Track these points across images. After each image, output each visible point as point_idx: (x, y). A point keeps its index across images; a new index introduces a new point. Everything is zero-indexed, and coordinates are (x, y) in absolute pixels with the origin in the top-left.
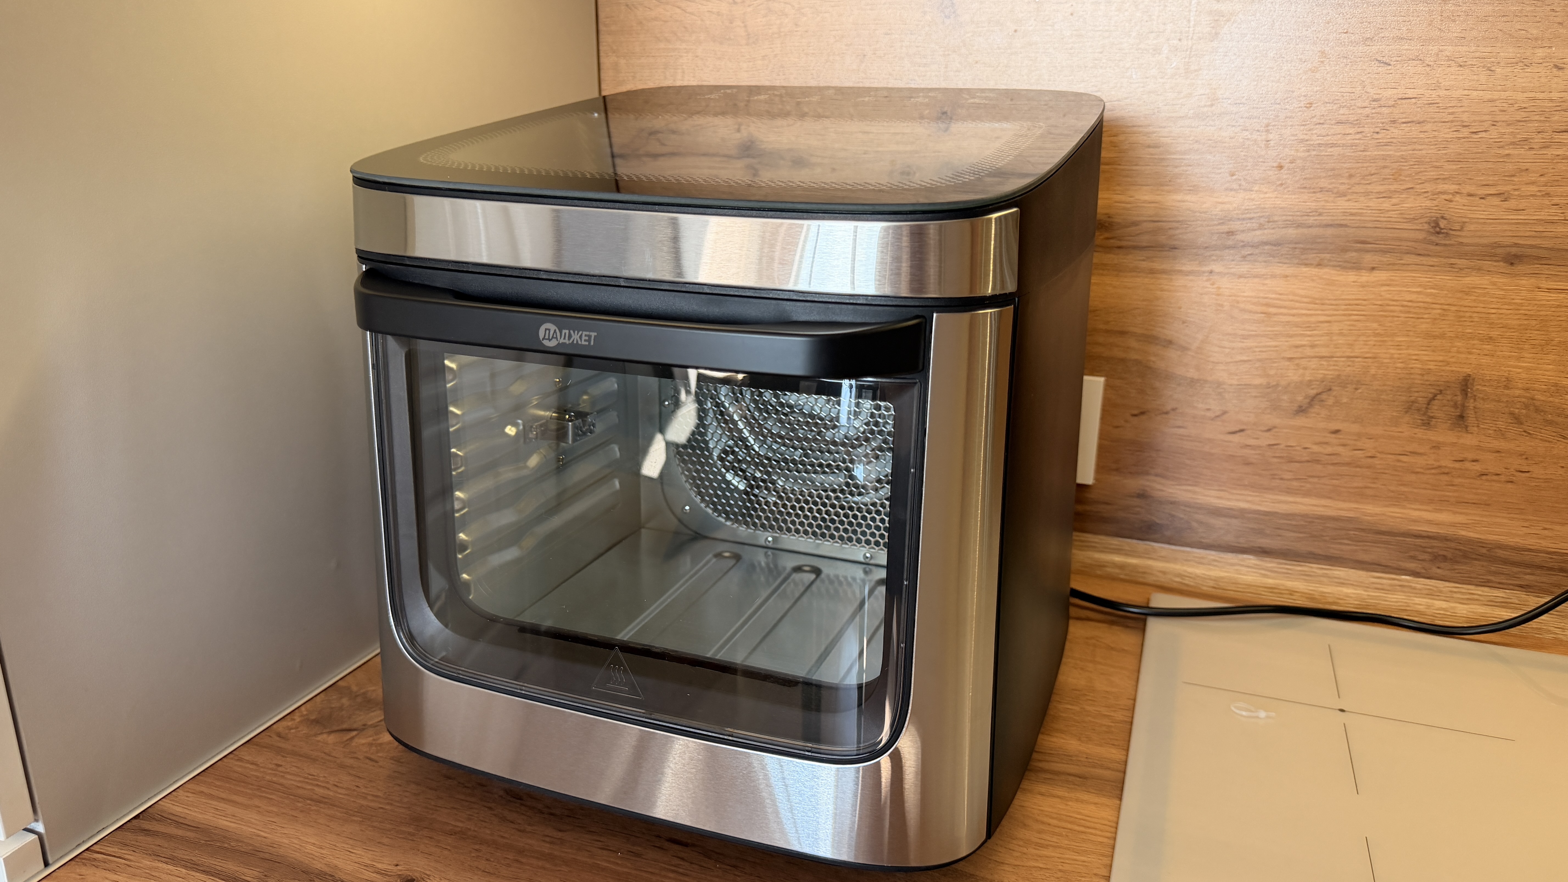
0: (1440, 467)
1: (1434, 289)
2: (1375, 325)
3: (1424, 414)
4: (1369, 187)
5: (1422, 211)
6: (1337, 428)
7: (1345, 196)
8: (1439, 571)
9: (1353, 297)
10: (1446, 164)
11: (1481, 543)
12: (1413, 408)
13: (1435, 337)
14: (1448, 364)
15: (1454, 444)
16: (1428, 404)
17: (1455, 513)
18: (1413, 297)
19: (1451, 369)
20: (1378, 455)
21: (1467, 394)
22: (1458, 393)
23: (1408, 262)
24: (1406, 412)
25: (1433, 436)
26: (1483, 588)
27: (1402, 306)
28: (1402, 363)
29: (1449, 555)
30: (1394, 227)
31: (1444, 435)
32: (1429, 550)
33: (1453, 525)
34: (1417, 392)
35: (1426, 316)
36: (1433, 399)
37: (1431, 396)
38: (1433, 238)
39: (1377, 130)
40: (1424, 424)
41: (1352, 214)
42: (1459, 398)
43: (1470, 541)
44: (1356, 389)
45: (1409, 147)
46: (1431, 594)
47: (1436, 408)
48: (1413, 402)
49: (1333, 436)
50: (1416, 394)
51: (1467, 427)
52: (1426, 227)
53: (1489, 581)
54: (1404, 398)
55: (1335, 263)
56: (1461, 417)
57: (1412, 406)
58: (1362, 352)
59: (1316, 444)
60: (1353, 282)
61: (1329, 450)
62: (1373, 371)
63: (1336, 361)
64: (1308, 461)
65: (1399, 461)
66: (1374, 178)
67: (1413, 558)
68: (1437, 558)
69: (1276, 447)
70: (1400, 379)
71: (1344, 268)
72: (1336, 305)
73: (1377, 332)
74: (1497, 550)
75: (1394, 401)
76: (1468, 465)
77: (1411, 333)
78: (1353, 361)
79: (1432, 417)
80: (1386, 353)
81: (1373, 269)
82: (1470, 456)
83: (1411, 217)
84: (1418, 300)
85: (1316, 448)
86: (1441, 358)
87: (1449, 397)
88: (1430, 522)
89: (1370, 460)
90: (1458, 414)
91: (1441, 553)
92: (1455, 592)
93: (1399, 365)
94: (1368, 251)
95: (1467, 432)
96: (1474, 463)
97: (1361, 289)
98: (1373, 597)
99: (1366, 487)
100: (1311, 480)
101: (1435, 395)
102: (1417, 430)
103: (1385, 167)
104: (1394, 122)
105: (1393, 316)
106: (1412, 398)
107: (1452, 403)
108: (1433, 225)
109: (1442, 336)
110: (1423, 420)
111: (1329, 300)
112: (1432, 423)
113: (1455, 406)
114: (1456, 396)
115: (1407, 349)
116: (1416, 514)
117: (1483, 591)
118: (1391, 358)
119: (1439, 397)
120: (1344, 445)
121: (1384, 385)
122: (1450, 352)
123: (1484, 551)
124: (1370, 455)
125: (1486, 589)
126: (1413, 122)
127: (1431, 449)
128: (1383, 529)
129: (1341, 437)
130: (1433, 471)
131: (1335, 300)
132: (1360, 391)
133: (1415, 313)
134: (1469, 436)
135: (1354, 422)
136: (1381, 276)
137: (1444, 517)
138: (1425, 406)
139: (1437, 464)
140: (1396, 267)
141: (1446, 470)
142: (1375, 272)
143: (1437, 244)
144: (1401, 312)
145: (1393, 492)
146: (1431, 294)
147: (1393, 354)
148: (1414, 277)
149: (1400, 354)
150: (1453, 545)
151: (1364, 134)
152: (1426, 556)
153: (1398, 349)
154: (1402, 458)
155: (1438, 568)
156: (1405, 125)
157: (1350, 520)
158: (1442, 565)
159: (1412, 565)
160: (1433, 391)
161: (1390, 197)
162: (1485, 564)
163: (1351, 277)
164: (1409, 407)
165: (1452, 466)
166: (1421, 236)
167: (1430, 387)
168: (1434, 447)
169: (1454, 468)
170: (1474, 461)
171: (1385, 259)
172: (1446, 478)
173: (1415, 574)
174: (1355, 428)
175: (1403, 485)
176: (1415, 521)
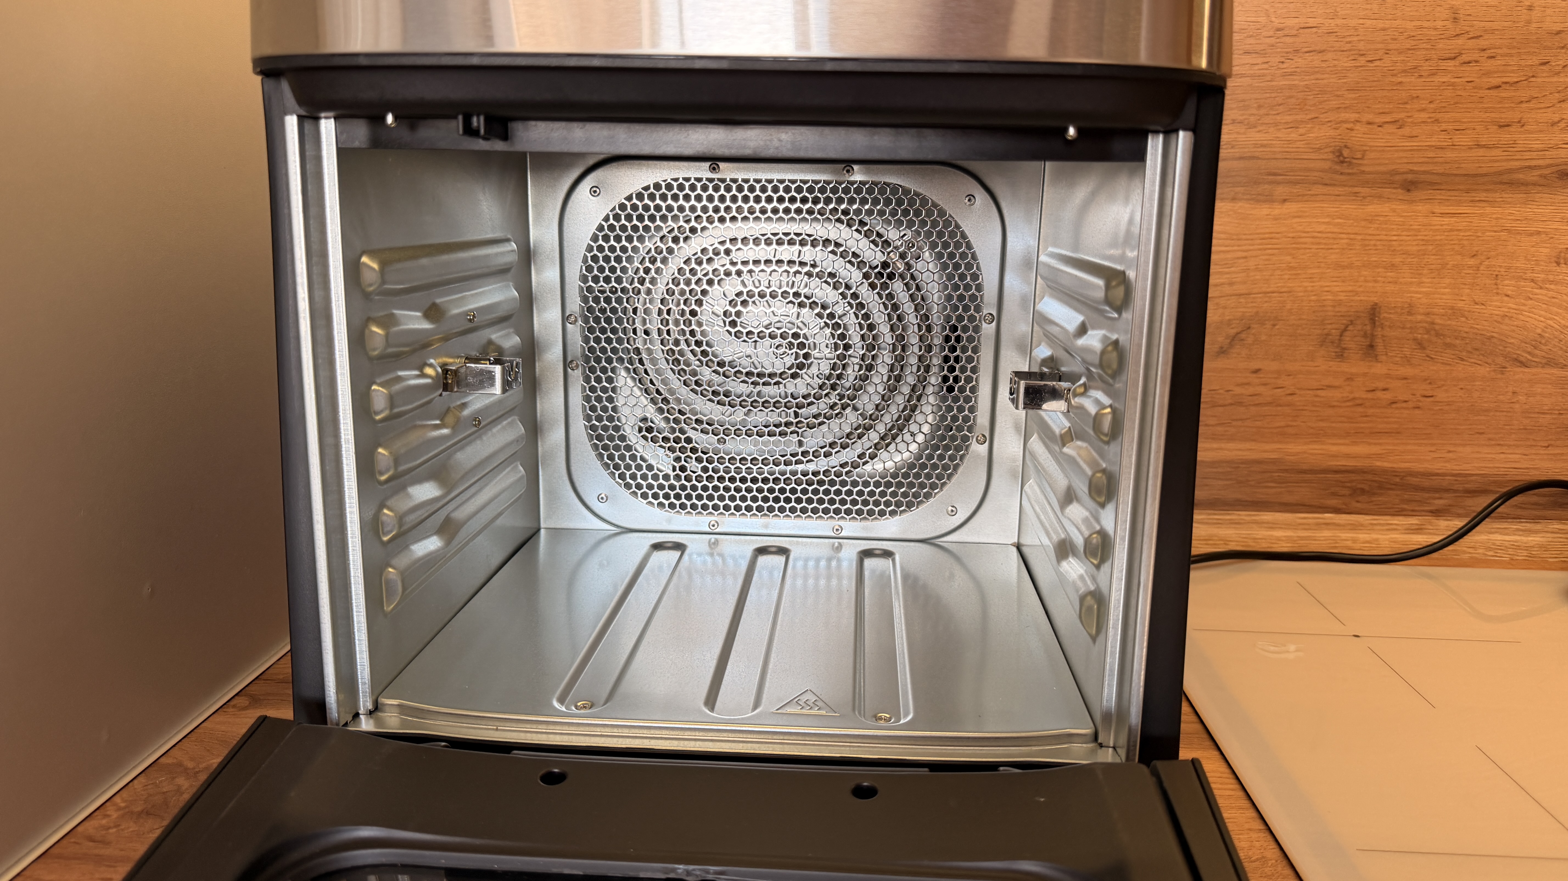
0: (1354, 399)
1: (1341, 218)
2: (1289, 258)
3: (1337, 347)
4: (1278, 117)
5: (1327, 141)
6: (1257, 367)
7: (1255, 127)
8: (1358, 505)
9: (1267, 231)
10: (1346, 93)
11: (1394, 473)
12: (1327, 341)
13: (1344, 267)
14: (1357, 293)
15: (1365, 375)
16: (1341, 336)
17: (1370, 444)
18: (1322, 228)
19: (1359, 298)
20: (1297, 391)
21: (1374, 323)
22: (1367, 322)
23: (1317, 193)
24: (1321, 346)
25: (1346, 367)
26: (1396, 518)
27: (1313, 237)
28: (1315, 295)
29: (1367, 488)
30: (1302, 157)
31: (1356, 366)
32: (1349, 485)
33: (1368, 456)
34: (1331, 324)
35: (1335, 246)
36: (1345, 330)
37: (1343, 327)
38: (1338, 167)
39: (1283, 60)
40: (1338, 356)
41: (1262, 146)
42: (1368, 328)
43: (1385, 471)
44: (1274, 325)
45: (1312, 77)
46: (1355, 527)
47: (1348, 339)
48: (1327, 335)
49: (1254, 375)
50: (1329, 327)
51: (1376, 356)
52: (1331, 156)
53: (1403, 510)
54: (1319, 332)
55: (1248, 197)
56: (1371, 346)
57: (1326, 338)
58: (1277, 287)
59: (1238, 385)
60: (1267, 215)
61: (1251, 390)
62: (1288, 306)
63: (1254, 298)
64: (1231, 404)
65: (1317, 396)
66: (1281, 109)
67: (1334, 494)
68: (1357, 492)
70: (1314, 312)
71: (1258, 201)
72: (1252, 240)
73: (1291, 265)
74: (1409, 478)
75: (1309, 335)
76: (1379, 394)
77: (1322, 265)
78: (1270, 297)
79: (1345, 349)
80: (1300, 286)
81: (1285, 201)
82: (1381, 385)
83: (1318, 146)
84: (1327, 231)
85: (1238, 390)
86: (1350, 288)
87: (1359, 327)
88: (1348, 456)
89: (1290, 398)
90: (1368, 343)
91: (1359, 486)
92: (1375, 524)
93: (1313, 298)
94: (1279, 183)
95: (1377, 361)
96: (1384, 392)
97: (1274, 222)
98: (1302, 538)
99: (1288, 426)
100: (1234, 423)
101: (1347, 327)
102: (1331, 363)
103: (1291, 97)
104: (1297, 51)
105: (1305, 248)
106: (1326, 331)
107: (1362, 333)
108: (1337, 154)
109: (1350, 266)
110: (1336, 352)
111: (1245, 235)
112: (1345, 355)
113: (1365, 336)
114: (1365, 325)
115: (1318, 281)
116: (1334, 449)
117: (1398, 520)
118: (1305, 291)
119: (1350, 328)
120: (1265, 384)
121: (1300, 319)
122: (1357, 281)
123: (1397, 480)
124: (1289, 392)
125: (1401, 518)
126: (1314, 51)
127: (1345, 381)
128: (1305, 467)
129: (1262, 376)
130: (1348, 404)
131: (1251, 234)
132: (1277, 327)
133: (1325, 244)
134: (1379, 365)
135: (1273, 360)
136: (1292, 207)
137: (1361, 449)
138: (1338, 337)
139: (1351, 396)
140: (1306, 198)
141: (1358, 402)
142: (1286, 204)
143: (1341, 174)
144: (1313, 243)
145: (1312, 428)
146: (1338, 224)
147: (1306, 287)
148: (1322, 207)
149: (1313, 286)
150: (1370, 477)
151: (1270, 64)
152: (1346, 492)
153: (1311, 282)
154: (1319, 392)
155: (1358, 502)
156: (1308, 54)
157: (1274, 462)
158: (1360, 499)
159: (1333, 502)
160: (1345, 322)
161: (1297, 128)
162: (1399, 492)
163: (1264, 210)
164: (1324, 340)
165: (1364, 396)
166: (1327, 165)
167: (1342, 318)
168: (1348, 379)
169: (1366, 399)
170: (1384, 390)
171: (1295, 191)
172: (1360, 409)
173: (1337, 511)
174: (1275, 366)
175: (1322, 420)
176: (1335, 456)
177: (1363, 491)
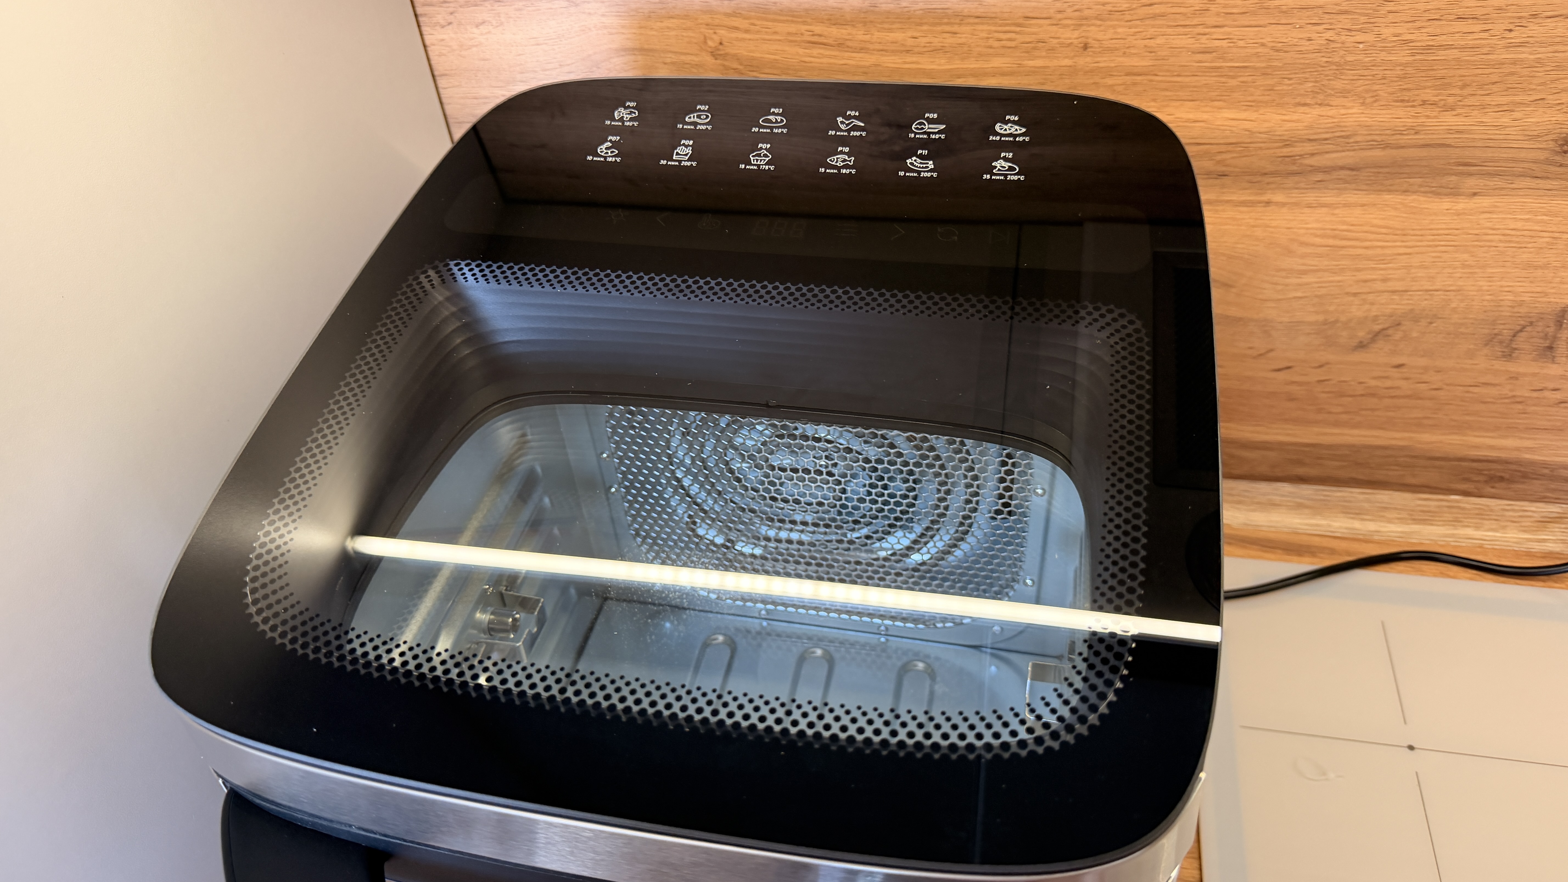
0: (1514, 396)
1: (1547, 215)
2: (1465, 256)
3: (1506, 347)
4: (1487, 98)
5: (1550, 127)
6: (1400, 362)
7: (1453, 110)
9: (1444, 226)
11: (1545, 465)
12: (1495, 340)
13: (1536, 268)
14: (1546, 294)
15: (1535, 375)
16: (1514, 336)
17: (1521, 438)
18: (1519, 225)
19: (1548, 300)
21: (1561, 325)
22: (1552, 324)
23: (1521, 186)
24: (1486, 345)
25: (1512, 367)
26: (1537, 504)
27: (1504, 235)
28: (1490, 295)
29: (1506, 476)
30: (1511, 145)
31: (1525, 366)
32: (1486, 472)
33: (1518, 449)
34: (1504, 324)
35: (1530, 245)
36: (1521, 331)
37: (1519, 328)
38: (1558, 158)
40: (1504, 356)
41: (1458, 132)
42: (1551, 330)
43: (1532, 463)
44: (1431, 323)
45: (1550, 49)
47: (1522, 339)
48: (1496, 334)
49: (1395, 370)
50: (1502, 327)
51: (1554, 357)
52: (1552, 145)
53: (1545, 497)
54: (1486, 331)
55: (1427, 189)
56: (1550, 348)
57: (1494, 338)
58: (1443, 285)
59: (1374, 378)
60: (1447, 210)
61: (1388, 383)
62: (1453, 305)
63: (1410, 295)
64: (1362, 395)
65: (1468, 392)
66: (1495, 88)
67: (1467, 480)
68: (1494, 479)
69: (1327, 382)
70: (1485, 312)
71: (1438, 194)
72: (1422, 235)
73: (1467, 263)
74: (1562, 471)
75: (1474, 334)
76: (1548, 394)
77: (1508, 264)
78: (1430, 295)
79: (1515, 349)
80: (1473, 285)
81: (1475, 194)
82: (1551, 385)
83: (1535, 133)
84: (1525, 228)
85: (1373, 383)
86: (1539, 289)
87: (1539, 329)
88: (1492, 448)
89: (1434, 393)
90: (1547, 345)
91: (1499, 474)
92: (1507, 510)
93: (1488, 297)
94: (1471, 174)
95: (1553, 362)
96: (1555, 392)
97: (1455, 217)
99: (1425, 418)
100: (1363, 412)
101: (1524, 327)
102: (1495, 362)
103: (1512, 74)
104: (1534, 16)
105: (1490, 247)
106: (1496, 331)
107: (1541, 334)
108: (1560, 142)
109: (1545, 266)
110: (1503, 352)
111: (1413, 230)
112: (1514, 355)
113: (1545, 337)
114: (1548, 327)
115: (1499, 281)
116: (1477, 440)
117: (1537, 507)
118: (1478, 291)
119: (1529, 329)
120: (1407, 379)
121: (1465, 318)
122: (1551, 283)
123: (1546, 471)
124: (1434, 387)
125: (1541, 503)
127: (1507, 379)
128: (1438, 455)
129: (1405, 370)
130: (1506, 401)
131: (1421, 230)
132: (1434, 325)
133: (1518, 242)
134: (1555, 366)
135: (1422, 356)
136: (1484, 202)
137: (1509, 443)
138: (1509, 338)
139: (1511, 394)
140: (1503, 192)
141: (1519, 399)
142: (1476, 197)
143: (1561, 165)
144: (1501, 241)
145: (1455, 421)
146: (1542, 221)
147: (1481, 286)
148: (1525, 202)
149: (1490, 286)
150: (1513, 467)
152: (1481, 478)
153: (1490, 281)
154: (1471, 389)
155: (1493, 487)
156: (1549, 20)
158: (1497, 485)
159: (1464, 485)
160: (1522, 322)
161: (1513, 111)
162: (1545, 482)
163: (1445, 204)
164: (1491, 339)
165: (1527, 395)
166: (1542, 156)
167: (1520, 319)
168: (1511, 378)
169: (1530, 397)
170: (1554, 390)
171: (1492, 184)
172: (1520, 407)
173: (1466, 494)
174: (1422, 362)
175: (1468, 414)
176: (1477, 447)
177: (1502, 479)
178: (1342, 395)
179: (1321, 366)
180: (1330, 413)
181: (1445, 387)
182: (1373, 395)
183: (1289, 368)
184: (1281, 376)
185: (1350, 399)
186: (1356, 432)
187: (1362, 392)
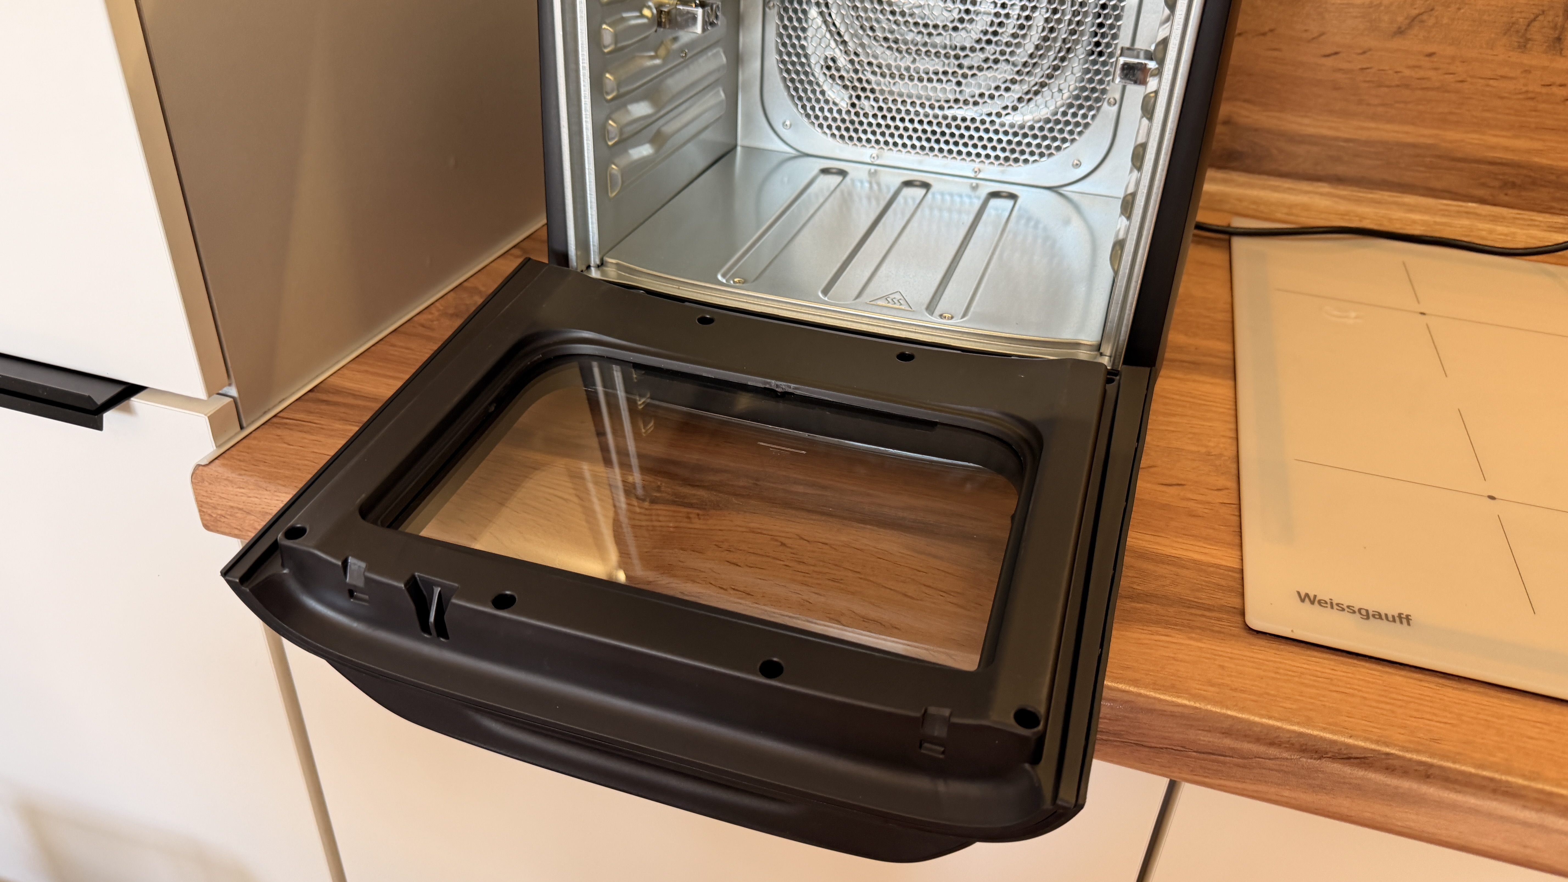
0: (1527, 92)
3: (1522, 37)
6: (1432, 50)
8: (1506, 198)
11: (1551, 170)
12: (1512, 29)
15: (1544, 68)
16: (1529, 25)
17: (1532, 139)
21: (1567, 15)
22: (1561, 13)
24: (1505, 34)
25: (1525, 59)
26: (1543, 215)
29: (1519, 182)
31: (1536, 58)
32: (1501, 177)
33: (1529, 151)
34: (1520, 12)
36: (1534, 20)
37: (1532, 16)
40: (1519, 47)
42: (1560, 19)
43: (1541, 168)
44: (1459, 9)
46: (1495, 219)
47: (1535, 29)
48: (1513, 23)
49: (1427, 59)
50: (1519, 15)
51: (1562, 50)
53: (1552, 208)
54: (1506, 19)
56: (1559, 39)
57: (1511, 27)
59: (1409, 67)
61: (1421, 73)
64: (1398, 86)
65: (1488, 85)
67: (1483, 185)
68: (1508, 185)
69: (1368, 70)
75: (1494, 22)
76: (1555, 89)
79: (1529, 40)
82: (1559, 80)
85: (1407, 72)
87: (1550, 19)
88: (1506, 149)
89: (1459, 85)
90: (1556, 36)
91: (1511, 179)
92: (1518, 219)
95: (1561, 55)
96: (1561, 88)
99: (1451, 113)
100: (1397, 105)
101: (1537, 16)
102: (1511, 53)
106: (1514, 19)
107: (1551, 24)
110: (1519, 42)
112: (1529, 46)
113: (1555, 28)
114: (1557, 16)
116: (1493, 140)
117: (1544, 218)
119: (1541, 18)
120: (1436, 69)
121: (1488, 5)
123: (1553, 177)
124: (1460, 79)
125: (1547, 215)
127: (1522, 72)
128: (1459, 155)
129: (1435, 60)
130: (1521, 96)
132: (1462, 11)
134: (1562, 59)
135: (1450, 45)
137: (1521, 143)
138: (1524, 27)
139: (1524, 89)
141: (1531, 95)
145: (1476, 117)
150: (1525, 172)
152: (1497, 184)
154: (1491, 82)
155: (1506, 194)
157: (1428, 147)
158: (1510, 192)
159: (1481, 192)
160: (1536, 11)
162: (1552, 190)
164: (1509, 28)
165: (1539, 90)
167: (1533, 7)
168: (1525, 71)
169: (1540, 93)
170: (1561, 85)
172: (1531, 103)
173: (1482, 201)
174: (1450, 50)
175: (1487, 111)
176: (1493, 148)
177: (1514, 185)
178: (1380, 85)
179: (1364, 53)
180: (1369, 105)
181: (1469, 79)
182: (1407, 86)
183: (1336, 53)
184: (1329, 62)
185: (1386, 90)
186: (1389, 127)
187: (1397, 83)
